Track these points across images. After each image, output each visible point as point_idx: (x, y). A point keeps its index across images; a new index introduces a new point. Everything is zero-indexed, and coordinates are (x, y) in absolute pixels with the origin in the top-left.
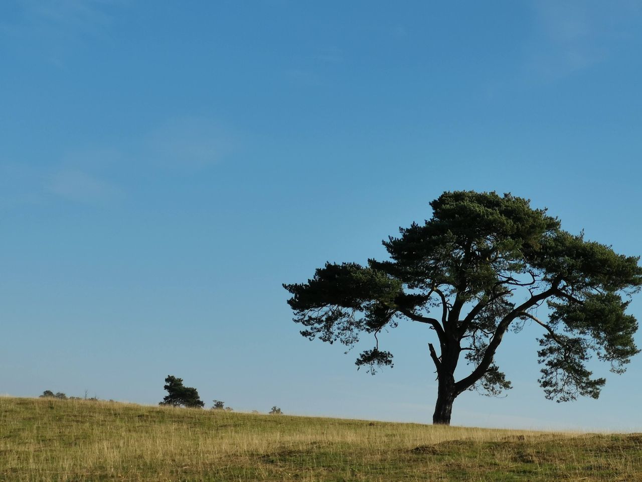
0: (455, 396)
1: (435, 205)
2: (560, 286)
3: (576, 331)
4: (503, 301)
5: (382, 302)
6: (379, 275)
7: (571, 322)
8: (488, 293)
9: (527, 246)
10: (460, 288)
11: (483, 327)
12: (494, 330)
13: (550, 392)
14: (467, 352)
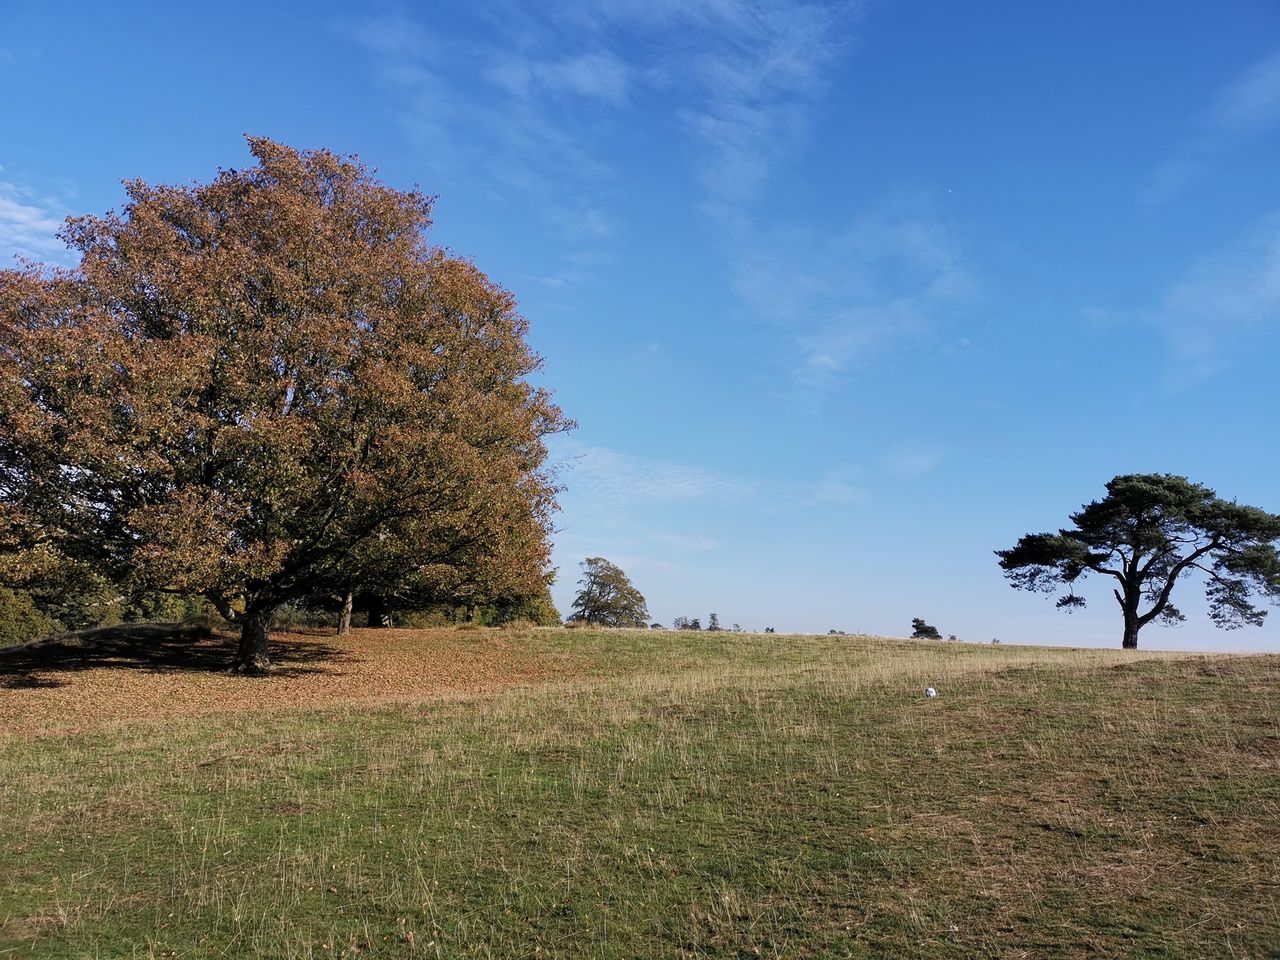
0: (1139, 627)
1: (1109, 486)
2: (1220, 541)
3: (1237, 575)
4: (1173, 555)
5: (1073, 561)
6: (1069, 541)
7: (1232, 568)
8: (1159, 549)
9: (1188, 512)
10: (1136, 547)
11: (1157, 575)
12: (1168, 578)
13: (1219, 622)
14: (1146, 594)
